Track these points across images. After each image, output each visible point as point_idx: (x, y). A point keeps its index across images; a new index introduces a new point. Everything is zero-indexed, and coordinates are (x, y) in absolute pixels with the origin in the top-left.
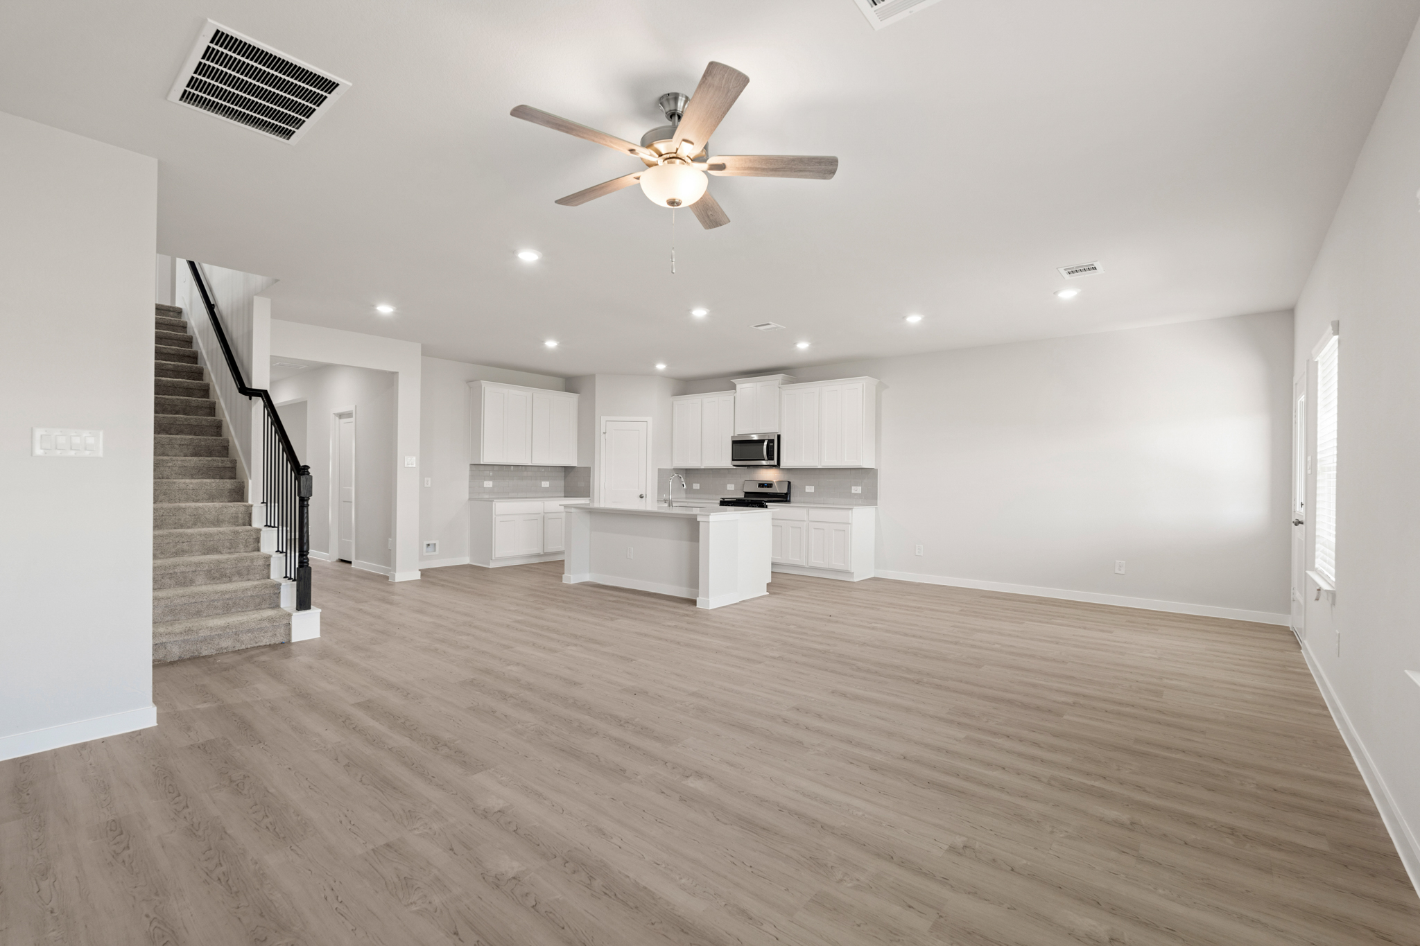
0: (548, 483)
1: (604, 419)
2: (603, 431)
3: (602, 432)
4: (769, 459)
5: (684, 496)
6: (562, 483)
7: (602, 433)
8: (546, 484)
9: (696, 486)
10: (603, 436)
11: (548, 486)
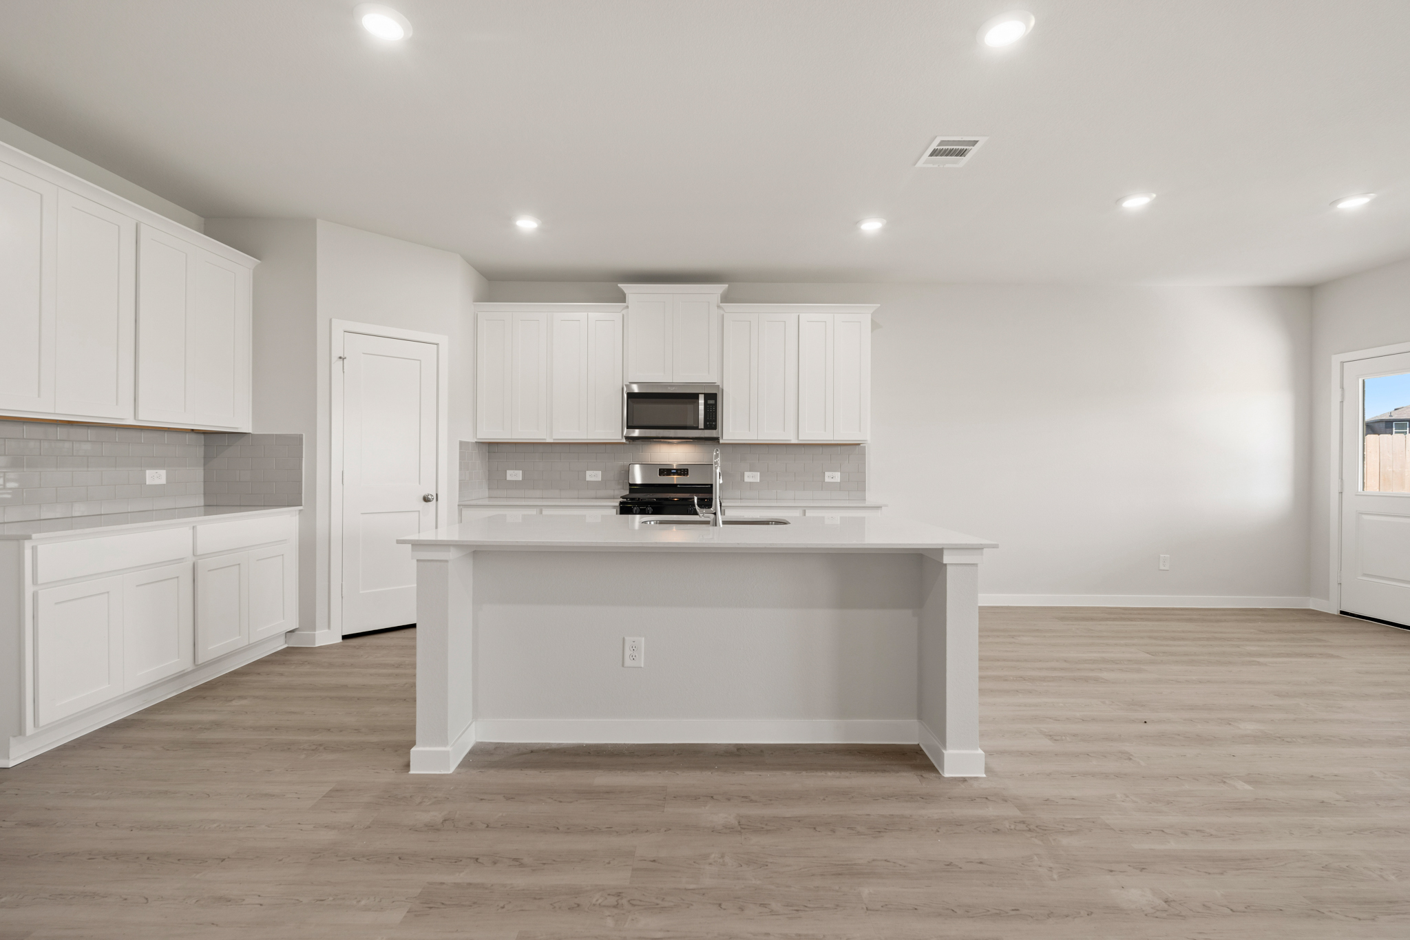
0: (163, 473)
1: (339, 326)
2: (337, 352)
3: (335, 354)
4: (706, 427)
5: (486, 493)
6: (198, 473)
7: (334, 359)
8: (156, 477)
9: (514, 475)
10: (337, 365)
11: (163, 481)
